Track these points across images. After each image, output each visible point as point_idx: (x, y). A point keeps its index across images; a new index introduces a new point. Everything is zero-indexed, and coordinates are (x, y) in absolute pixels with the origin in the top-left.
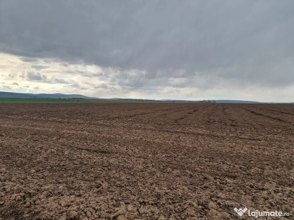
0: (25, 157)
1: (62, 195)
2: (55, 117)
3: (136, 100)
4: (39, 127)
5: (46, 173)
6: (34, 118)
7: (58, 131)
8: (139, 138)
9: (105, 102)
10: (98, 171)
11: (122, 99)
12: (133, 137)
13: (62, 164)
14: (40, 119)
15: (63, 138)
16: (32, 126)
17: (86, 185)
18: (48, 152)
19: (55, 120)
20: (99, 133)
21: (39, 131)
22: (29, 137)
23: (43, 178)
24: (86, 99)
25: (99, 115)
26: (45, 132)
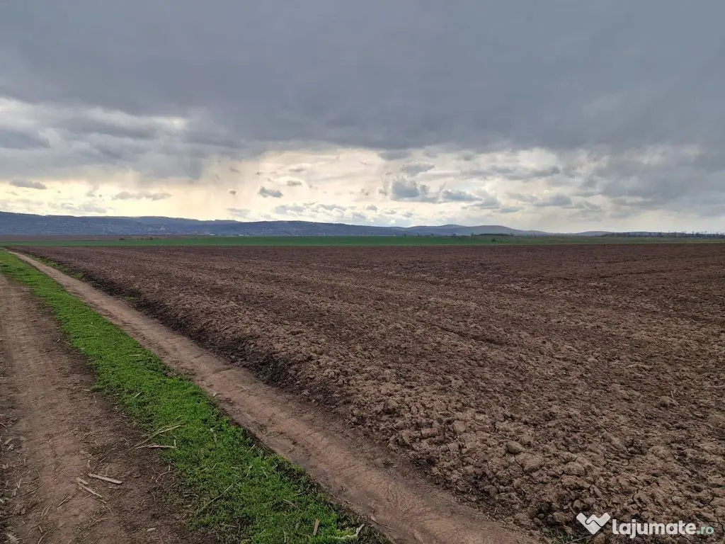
0: (355, 330)
1: (386, 382)
2: (424, 272)
3: (660, 235)
4: (392, 289)
5: (376, 353)
6: (390, 273)
7: (420, 298)
8: (590, 325)
9: (563, 242)
10: (457, 365)
11: (613, 235)
12: (577, 323)
13: (403, 346)
14: (398, 275)
15: (425, 309)
16: (382, 287)
17: (427, 378)
18: (391, 327)
19: (424, 278)
20: (500, 307)
21: (389, 295)
22: (370, 303)
23: (369, 358)
24: (512, 235)
25: (519, 272)
26: (398, 297)
